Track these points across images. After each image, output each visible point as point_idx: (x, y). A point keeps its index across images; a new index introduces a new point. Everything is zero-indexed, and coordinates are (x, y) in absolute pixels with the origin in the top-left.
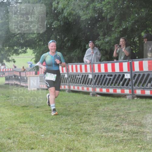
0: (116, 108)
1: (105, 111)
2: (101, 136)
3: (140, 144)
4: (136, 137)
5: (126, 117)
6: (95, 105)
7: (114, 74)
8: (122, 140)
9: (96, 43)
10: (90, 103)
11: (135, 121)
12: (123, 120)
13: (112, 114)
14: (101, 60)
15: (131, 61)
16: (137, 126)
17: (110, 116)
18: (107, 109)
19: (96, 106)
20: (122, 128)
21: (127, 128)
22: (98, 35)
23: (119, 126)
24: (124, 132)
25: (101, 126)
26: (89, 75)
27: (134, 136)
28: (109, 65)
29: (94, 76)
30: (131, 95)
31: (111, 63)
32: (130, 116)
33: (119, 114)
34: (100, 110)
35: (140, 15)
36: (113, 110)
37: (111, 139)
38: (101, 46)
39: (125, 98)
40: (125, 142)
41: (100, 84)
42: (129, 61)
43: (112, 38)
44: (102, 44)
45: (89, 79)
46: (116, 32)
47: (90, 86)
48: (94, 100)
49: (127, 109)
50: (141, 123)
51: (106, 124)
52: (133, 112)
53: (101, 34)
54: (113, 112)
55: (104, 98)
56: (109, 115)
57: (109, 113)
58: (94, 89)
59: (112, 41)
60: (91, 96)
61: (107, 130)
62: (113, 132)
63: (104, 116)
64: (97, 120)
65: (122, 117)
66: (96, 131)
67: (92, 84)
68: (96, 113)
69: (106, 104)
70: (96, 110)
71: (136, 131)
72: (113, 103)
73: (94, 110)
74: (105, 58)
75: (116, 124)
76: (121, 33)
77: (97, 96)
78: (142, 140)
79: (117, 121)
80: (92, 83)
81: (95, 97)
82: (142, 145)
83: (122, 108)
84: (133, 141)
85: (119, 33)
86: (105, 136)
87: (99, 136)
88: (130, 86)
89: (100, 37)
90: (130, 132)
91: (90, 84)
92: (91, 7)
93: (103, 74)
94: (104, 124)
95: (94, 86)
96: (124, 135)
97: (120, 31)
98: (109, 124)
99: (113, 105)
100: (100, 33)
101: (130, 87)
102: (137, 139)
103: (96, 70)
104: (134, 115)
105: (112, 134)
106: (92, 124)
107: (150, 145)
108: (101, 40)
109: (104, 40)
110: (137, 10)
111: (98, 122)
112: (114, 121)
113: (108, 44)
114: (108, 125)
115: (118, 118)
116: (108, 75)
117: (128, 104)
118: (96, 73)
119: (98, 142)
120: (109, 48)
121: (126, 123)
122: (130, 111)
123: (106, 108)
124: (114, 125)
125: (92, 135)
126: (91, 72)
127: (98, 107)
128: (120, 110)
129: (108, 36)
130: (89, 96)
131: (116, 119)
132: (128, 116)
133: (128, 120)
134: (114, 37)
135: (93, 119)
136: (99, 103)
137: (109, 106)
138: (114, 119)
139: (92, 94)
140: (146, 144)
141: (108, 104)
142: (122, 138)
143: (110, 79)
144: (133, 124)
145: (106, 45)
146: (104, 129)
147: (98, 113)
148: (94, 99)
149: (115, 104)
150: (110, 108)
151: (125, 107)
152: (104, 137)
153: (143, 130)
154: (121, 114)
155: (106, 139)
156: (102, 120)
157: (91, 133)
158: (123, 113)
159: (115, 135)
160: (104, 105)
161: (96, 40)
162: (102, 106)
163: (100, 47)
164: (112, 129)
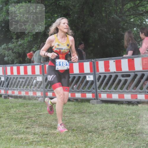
0: (27, 110)
1: (16, 113)
2: (11, 139)
3: (50, 145)
4: (46, 139)
5: (37, 119)
6: (6, 107)
7: (26, 77)
8: (32, 141)
9: (9, 46)
10: (1, 106)
11: (46, 122)
12: (34, 122)
13: (23, 116)
14: (15, 63)
15: (43, 64)
16: (47, 127)
17: (22, 118)
18: (19, 111)
19: (8, 108)
20: (33, 130)
21: (38, 130)
22: (12, 38)
23: (29, 128)
24: (34, 134)
25: (11, 129)
26: (1, 78)
27: (44, 138)
28: (22, 68)
29: (6, 78)
30: (43, 97)
31: (23, 65)
32: (41, 118)
33: (30, 116)
34: (11, 112)
35: (53, 19)
36: (24, 112)
37: (21, 141)
38: (15, 49)
39: (36, 101)
40: (34, 144)
41: (12, 86)
42: (41, 64)
43: (24, 41)
44: (15, 47)
45: (2, 81)
46: (29, 35)
47: (2, 88)
48: (6, 103)
49: (38, 111)
50: (51, 124)
51: (17, 126)
52: (44, 114)
53: (14, 38)
54: (25, 114)
55: (16, 100)
56: (20, 117)
57: (20, 115)
58: (6, 91)
59: (25, 44)
60: (3, 98)
61: (18, 132)
62: (24, 134)
63: (15, 118)
64: (8, 123)
65: (33, 119)
66: (7, 133)
67: (5, 87)
68: (7, 115)
69: (17, 106)
70: (7, 112)
71: (46, 133)
72: (25, 105)
73: (6, 113)
74: (18, 60)
75: (27, 126)
76: (34, 36)
77: (9, 98)
78: (52, 142)
79: (27, 123)
80: (4, 85)
81: (7, 99)
82: (51, 146)
83: (34, 110)
84: (42, 143)
85: (32, 37)
86: (15, 138)
87: (9, 138)
88: (42, 88)
89: (14, 40)
90: (40, 134)
91: (2, 87)
92: (4, 10)
93: (16, 77)
94: (15, 126)
95: (6, 88)
96: (35, 136)
97: (33, 35)
98: (20, 127)
99: (25, 107)
100: (14, 36)
101: (42, 90)
102: (47, 140)
103: (9, 73)
104: (45, 117)
105: (22, 136)
106: (3, 127)
107: (59, 146)
108: (15, 43)
109: (17, 43)
110: (50, 15)
111: (9, 125)
112: (25, 123)
113: (21, 47)
114: (18, 127)
115: (29, 120)
116: (20, 78)
117: (39, 106)
118: (8, 76)
119: (7, 145)
120: (23, 51)
121: (37, 124)
122: (41, 113)
123: (17, 110)
124: (25, 127)
125: (2, 137)
126: (3, 74)
127: (10, 109)
128: (31, 112)
129: (21, 39)
130: (1, 98)
131: (27, 121)
132: (39, 118)
133: (38, 122)
134: (27, 40)
135: (4, 121)
136: (11, 106)
137: (20, 108)
138: (25, 122)
139: (4, 97)
140: (55, 145)
141: (20, 106)
142: (32, 140)
143: (23, 81)
144: (43, 126)
145: (19, 48)
146: (15, 131)
147: (10, 115)
148: (6, 101)
149: (27, 106)
150: (22, 110)
151: (36, 109)
152: (14, 140)
153: (52, 131)
154: (33, 116)
155: (16, 141)
156: (13, 123)
157: (1, 136)
158: (34, 115)
159: (25, 138)
160: (16, 107)
161: (10, 43)
162: (13, 108)
163: (13, 50)
164: (23, 131)
